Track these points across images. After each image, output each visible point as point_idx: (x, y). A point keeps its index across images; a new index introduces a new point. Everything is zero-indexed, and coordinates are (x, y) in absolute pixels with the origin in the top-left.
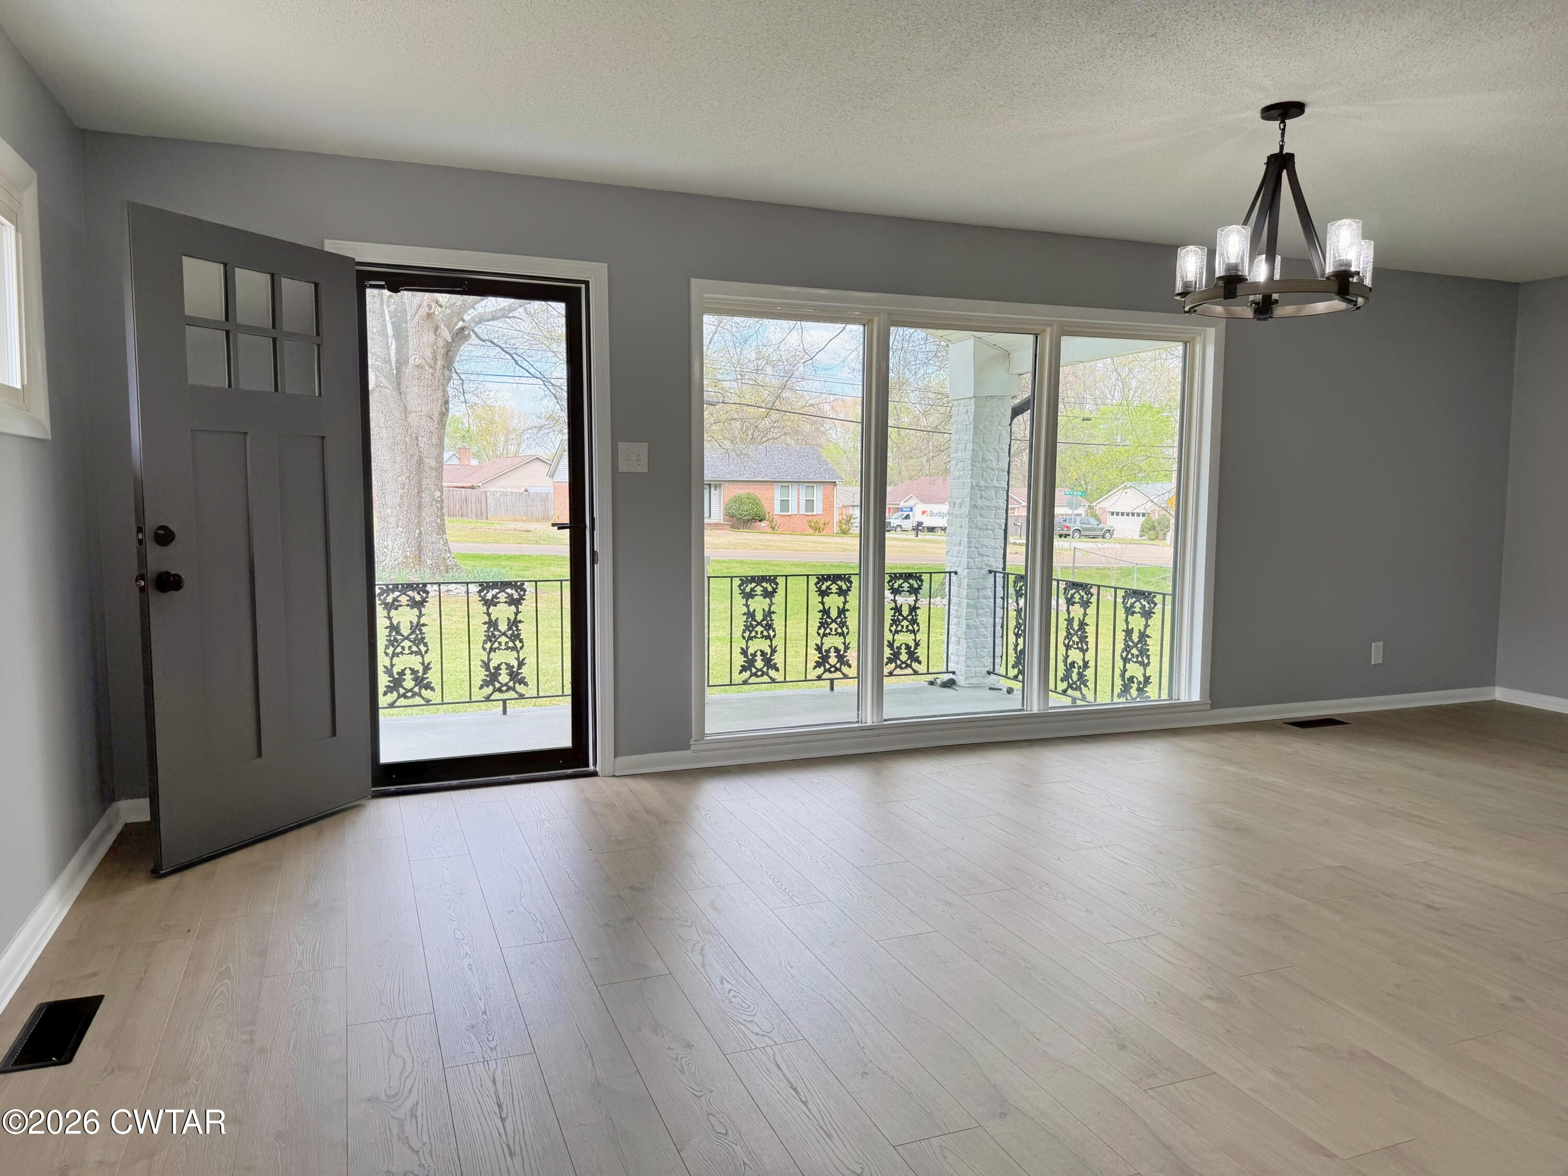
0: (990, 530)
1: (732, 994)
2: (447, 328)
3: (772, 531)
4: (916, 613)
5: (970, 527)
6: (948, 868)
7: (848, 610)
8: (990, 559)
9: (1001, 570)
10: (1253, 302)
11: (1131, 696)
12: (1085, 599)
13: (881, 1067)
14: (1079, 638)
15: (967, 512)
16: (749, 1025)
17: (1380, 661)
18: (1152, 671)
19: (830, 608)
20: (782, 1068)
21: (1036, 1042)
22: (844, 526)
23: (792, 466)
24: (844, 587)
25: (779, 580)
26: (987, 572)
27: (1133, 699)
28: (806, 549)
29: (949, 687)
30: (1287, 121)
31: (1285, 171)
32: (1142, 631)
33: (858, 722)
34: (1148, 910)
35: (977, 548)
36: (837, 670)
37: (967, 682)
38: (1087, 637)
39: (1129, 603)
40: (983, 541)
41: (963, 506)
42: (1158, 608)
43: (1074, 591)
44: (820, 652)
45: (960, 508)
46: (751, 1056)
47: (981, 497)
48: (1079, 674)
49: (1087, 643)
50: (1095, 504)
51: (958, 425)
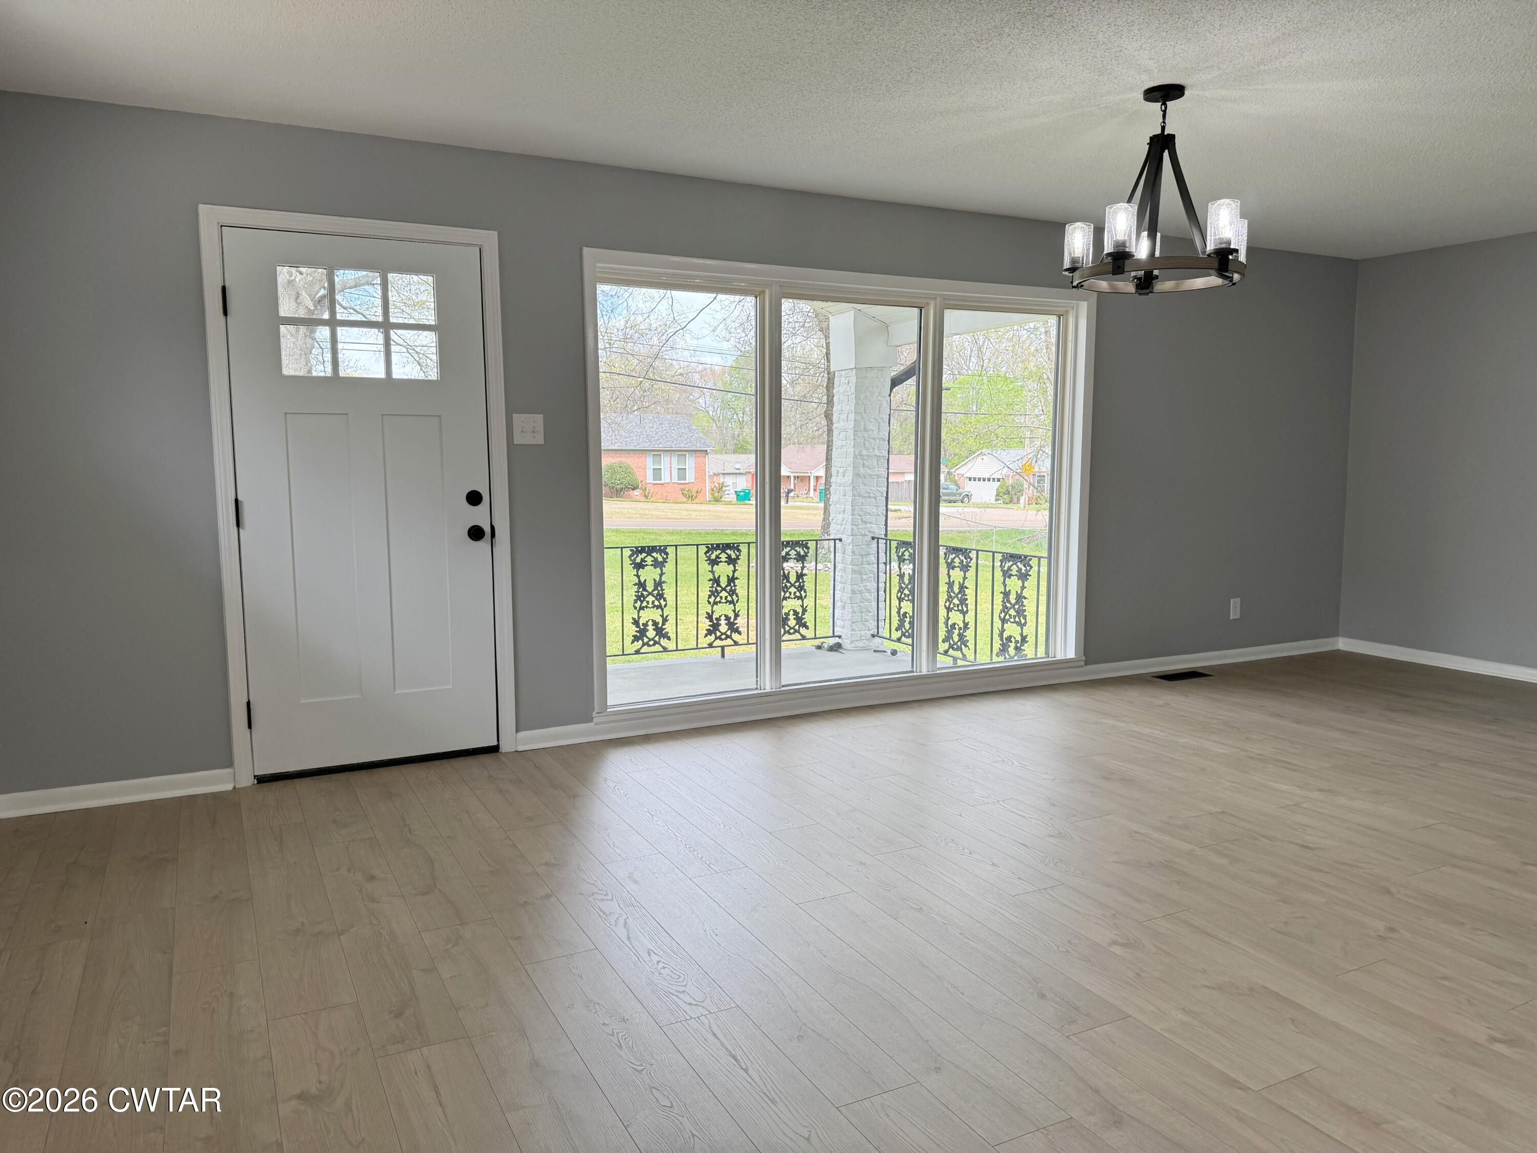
0: (873, 497)
1: (661, 965)
2: (308, 295)
3: (645, 500)
4: (803, 579)
5: (854, 495)
6: (858, 829)
7: (737, 578)
8: (872, 525)
9: (883, 537)
10: (1135, 277)
11: (1009, 655)
12: (964, 563)
13: (815, 1029)
14: (959, 600)
15: (850, 481)
16: (681, 996)
17: (1238, 617)
18: (1029, 630)
19: (719, 577)
20: (718, 1036)
21: (960, 995)
22: (716, 494)
23: (664, 435)
24: (733, 556)
25: (669, 550)
26: (870, 538)
27: (1011, 658)
28: (679, 517)
29: (836, 651)
30: (1167, 103)
31: (1166, 151)
32: (1019, 593)
33: (757, 689)
34: (1050, 862)
35: (861, 516)
36: (728, 637)
37: (852, 645)
38: (967, 599)
39: (1007, 566)
40: (866, 509)
41: (846, 474)
42: (1034, 571)
43: (954, 555)
44: (711, 620)
45: (844, 476)
46: (687, 1026)
47: (864, 465)
48: (960, 635)
49: (967, 605)
50: (953, 470)
51: (840, 395)
